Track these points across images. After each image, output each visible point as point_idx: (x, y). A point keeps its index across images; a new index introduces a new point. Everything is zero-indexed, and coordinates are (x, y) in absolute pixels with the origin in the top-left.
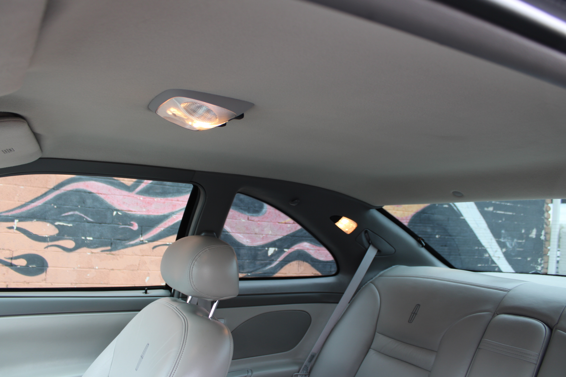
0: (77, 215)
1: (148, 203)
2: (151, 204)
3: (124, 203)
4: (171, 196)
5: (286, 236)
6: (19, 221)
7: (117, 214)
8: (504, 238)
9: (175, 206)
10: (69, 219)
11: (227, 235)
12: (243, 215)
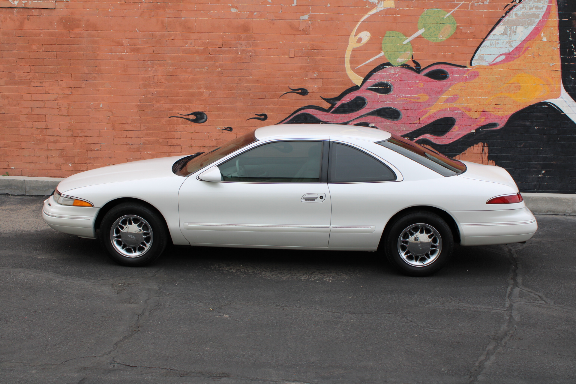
1: (337, 117)
3: (325, 118)
4: (348, 113)
5: (415, 131)
9: (350, 118)
12: (388, 120)
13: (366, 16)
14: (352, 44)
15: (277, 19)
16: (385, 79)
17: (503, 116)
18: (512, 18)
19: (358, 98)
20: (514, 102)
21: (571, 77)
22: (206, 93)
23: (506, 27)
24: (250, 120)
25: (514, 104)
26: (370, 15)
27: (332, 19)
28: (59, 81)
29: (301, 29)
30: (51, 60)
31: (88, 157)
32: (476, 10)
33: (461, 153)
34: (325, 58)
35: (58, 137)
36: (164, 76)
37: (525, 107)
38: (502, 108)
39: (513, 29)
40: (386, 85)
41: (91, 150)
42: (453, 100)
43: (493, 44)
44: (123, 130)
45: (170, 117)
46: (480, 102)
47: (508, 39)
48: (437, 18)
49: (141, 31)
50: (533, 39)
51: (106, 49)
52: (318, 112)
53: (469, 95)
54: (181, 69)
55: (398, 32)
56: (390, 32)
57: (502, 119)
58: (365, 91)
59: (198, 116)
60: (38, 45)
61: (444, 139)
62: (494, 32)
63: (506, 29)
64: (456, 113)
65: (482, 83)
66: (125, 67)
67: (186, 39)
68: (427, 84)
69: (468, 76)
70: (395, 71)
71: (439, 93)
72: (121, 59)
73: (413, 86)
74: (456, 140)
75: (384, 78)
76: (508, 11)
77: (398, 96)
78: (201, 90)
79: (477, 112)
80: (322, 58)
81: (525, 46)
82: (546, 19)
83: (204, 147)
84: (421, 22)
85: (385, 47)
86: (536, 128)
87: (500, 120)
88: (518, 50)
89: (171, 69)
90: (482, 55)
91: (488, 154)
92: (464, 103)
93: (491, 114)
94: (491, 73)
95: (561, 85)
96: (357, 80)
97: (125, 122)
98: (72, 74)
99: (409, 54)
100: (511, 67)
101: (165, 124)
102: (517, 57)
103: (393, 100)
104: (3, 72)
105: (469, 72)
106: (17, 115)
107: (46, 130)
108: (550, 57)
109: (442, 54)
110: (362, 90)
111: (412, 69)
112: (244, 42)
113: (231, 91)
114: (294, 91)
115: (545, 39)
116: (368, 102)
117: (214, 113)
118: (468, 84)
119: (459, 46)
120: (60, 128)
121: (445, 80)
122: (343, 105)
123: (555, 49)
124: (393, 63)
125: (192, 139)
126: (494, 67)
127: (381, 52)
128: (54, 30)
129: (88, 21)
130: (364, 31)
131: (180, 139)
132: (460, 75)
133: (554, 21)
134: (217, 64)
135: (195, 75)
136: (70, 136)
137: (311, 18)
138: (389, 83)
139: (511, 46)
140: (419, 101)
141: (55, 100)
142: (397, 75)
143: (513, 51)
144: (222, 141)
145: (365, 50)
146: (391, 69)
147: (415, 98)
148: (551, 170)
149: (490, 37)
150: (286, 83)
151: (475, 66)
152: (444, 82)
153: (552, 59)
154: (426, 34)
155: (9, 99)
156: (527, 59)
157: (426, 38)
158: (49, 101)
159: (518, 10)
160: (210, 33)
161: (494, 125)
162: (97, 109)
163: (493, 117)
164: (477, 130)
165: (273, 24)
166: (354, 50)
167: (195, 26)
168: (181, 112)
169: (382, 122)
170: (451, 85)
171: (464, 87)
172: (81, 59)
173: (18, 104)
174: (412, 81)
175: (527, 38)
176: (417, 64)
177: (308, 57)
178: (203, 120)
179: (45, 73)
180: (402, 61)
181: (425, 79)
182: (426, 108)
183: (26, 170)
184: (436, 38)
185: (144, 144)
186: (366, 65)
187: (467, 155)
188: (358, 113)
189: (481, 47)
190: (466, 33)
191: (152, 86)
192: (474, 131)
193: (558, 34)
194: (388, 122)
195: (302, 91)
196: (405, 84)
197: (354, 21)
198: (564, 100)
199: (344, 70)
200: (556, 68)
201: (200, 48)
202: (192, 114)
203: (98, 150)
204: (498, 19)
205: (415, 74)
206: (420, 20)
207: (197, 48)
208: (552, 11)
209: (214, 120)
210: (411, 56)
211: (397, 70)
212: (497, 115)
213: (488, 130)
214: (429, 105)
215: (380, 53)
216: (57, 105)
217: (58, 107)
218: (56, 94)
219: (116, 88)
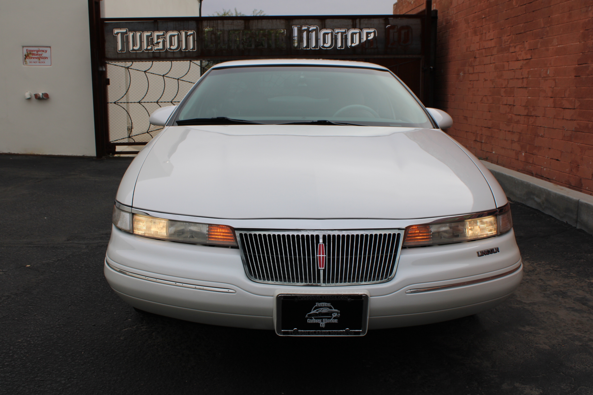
28: (525, 42)
30: (522, 16)
31: (535, 145)
35: (519, 116)
41: (538, 136)
44: (562, 107)
97: (563, 96)
98: (534, 31)
104: (497, 39)
106: (500, 89)
107: (513, 108)
120: (521, 105)
136: (526, 115)
141: (521, 68)
155: (498, 70)
158: (517, 69)
162: (545, 77)
172: (540, 9)
173: (502, 75)
179: (518, 34)
185: (576, 130)
203: (542, 136)
216: (522, 75)
217: (522, 77)
218: (522, 60)
219: (561, 45)
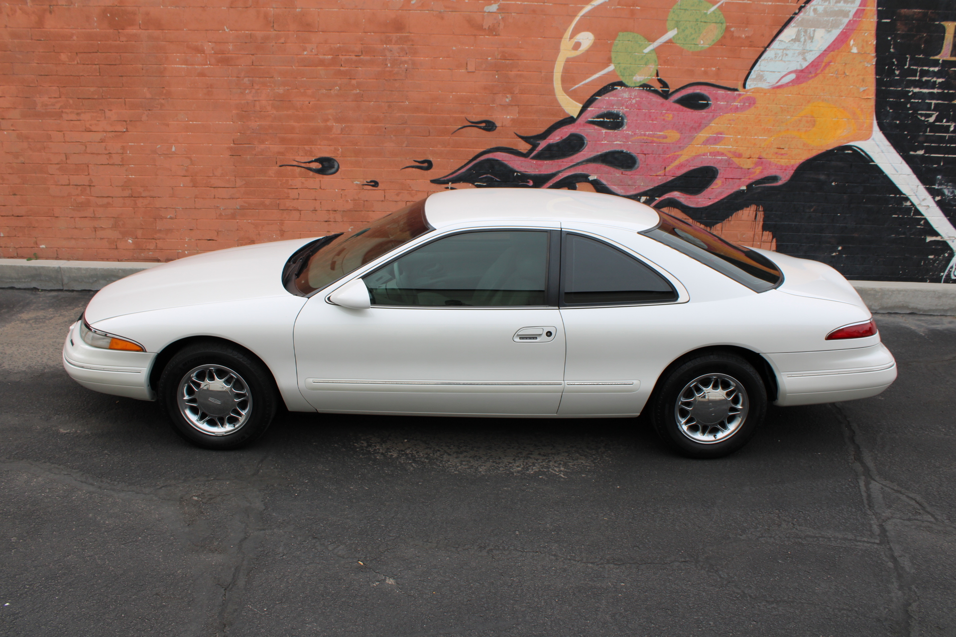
0: (489, 177)
1: (540, 165)
2: (542, 166)
3: (522, 166)
4: (558, 159)
5: (657, 186)
6: (452, 183)
7: (517, 174)
8: (940, 184)
9: (560, 166)
10: (484, 180)
11: (604, 187)
12: (617, 171)
13: (588, 8)
14: (566, 51)
15: (448, 10)
16: (615, 107)
17: (787, 166)
18: (809, 15)
19: (572, 136)
20: (804, 145)
21: (888, 109)
22: (337, 127)
23: (798, 30)
24: (407, 169)
25: (805, 148)
26: (593, 7)
27: (534, 11)
28: (107, 111)
29: (486, 26)
30: (91, 77)
31: (158, 228)
32: (756, 3)
33: (724, 220)
34: (523, 72)
35: (109, 198)
36: (271, 102)
37: (820, 152)
38: (786, 154)
39: (810, 33)
40: (617, 116)
41: (162, 218)
42: (715, 140)
43: (780, 55)
44: (210, 186)
45: (281, 166)
46: (755, 144)
47: (801, 48)
48: (696, 13)
49: (232, 31)
50: (838, 49)
51: (178, 60)
52: (511, 158)
53: (739, 134)
54: (297, 90)
55: (636, 34)
56: (625, 33)
57: (785, 170)
58: (584, 125)
59: (324, 163)
60: (69, 54)
61: (700, 200)
62: (781, 37)
63: (798, 33)
64: (720, 161)
65: (760, 115)
66: (208, 88)
67: (304, 43)
68: (678, 116)
69: (739, 104)
70: (631, 95)
71: (695, 129)
72: (202, 74)
73: (656, 118)
74: (717, 200)
75: (613, 106)
76: (803, 5)
77: (635, 134)
78: (329, 124)
79: (750, 159)
80: (518, 72)
81: (826, 60)
82: (858, 19)
83: (335, 211)
84: (673, 19)
85: (615, 57)
86: (833, 184)
87: (783, 172)
88: (815, 66)
89: (281, 91)
90: (761, 73)
91: (764, 221)
92: (732, 146)
93: (770, 162)
94: (773, 101)
95: (873, 120)
96: (572, 108)
97: (211, 175)
98: (126, 100)
99: (653, 68)
100: (804, 91)
101: (273, 176)
102: (812, 77)
103: (626, 139)
104: (17, 98)
105: (742, 97)
106: (44, 165)
107: (90, 189)
108: (861, 77)
109: (703, 69)
110: (580, 124)
111: (656, 92)
112: (395, 47)
113: (375, 125)
114: (475, 124)
115: (855, 50)
116: (589, 142)
117: (349, 158)
118: (739, 116)
119: (728, 57)
120: (111, 185)
121: (705, 110)
122: (549, 147)
123: (869, 66)
124: (628, 82)
125: (316, 200)
126: (779, 91)
127: (610, 65)
128: (93, 30)
129: (148, 14)
130: (584, 31)
131: (298, 199)
132: (727, 102)
133: (870, 22)
134: (354, 82)
135: (318, 100)
136: (127, 197)
137: (501, 9)
138: (621, 112)
139: (805, 59)
140: (665, 141)
141: (102, 141)
142: (634, 101)
143: (807, 67)
144: (362, 202)
145: (585, 62)
146: (625, 92)
147: (659, 137)
148: (851, 246)
149: (775, 45)
150: (462, 113)
151: (750, 90)
152: (703, 113)
153: (863, 80)
154: (679, 39)
155: (30, 140)
156: (828, 79)
157: (678, 45)
158: (91, 142)
159: (818, 4)
160: (342, 33)
161: (774, 178)
162: (167, 154)
163: (773, 167)
164: (749, 186)
165: (442, 18)
166: (568, 60)
167: (318, 22)
168: (298, 158)
169: (608, 173)
170: (714, 117)
171: (733, 120)
172: (139, 76)
173: (45, 148)
174: (656, 110)
175: (829, 47)
176: (665, 85)
177: (497, 71)
178: (333, 170)
179: (84, 99)
180: (642, 80)
181: (676, 108)
182: (675, 152)
183: (64, 250)
184: (694, 44)
185: (243, 208)
186: (586, 84)
187: (732, 223)
188: (572, 160)
189: (760, 60)
190: (739, 37)
191: (253, 118)
192: (744, 188)
193: (875, 43)
194: (618, 173)
195: (486, 125)
196: (645, 114)
197: (569, 16)
198: (876, 143)
199: (552, 92)
200: (867, 95)
201: (326, 57)
202: (316, 161)
203: (171, 218)
204: (788, 17)
205: (660, 100)
206: (671, 16)
207: (321, 57)
208: (868, 6)
209: (349, 169)
210: (655, 72)
211: (634, 94)
212: (779, 163)
213: (764, 187)
214: (680, 147)
215: (607, 65)
216: (106, 149)
217: (107, 152)
218: (103, 131)
219: (196, 121)
